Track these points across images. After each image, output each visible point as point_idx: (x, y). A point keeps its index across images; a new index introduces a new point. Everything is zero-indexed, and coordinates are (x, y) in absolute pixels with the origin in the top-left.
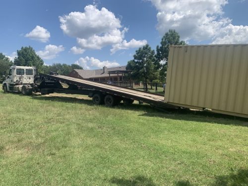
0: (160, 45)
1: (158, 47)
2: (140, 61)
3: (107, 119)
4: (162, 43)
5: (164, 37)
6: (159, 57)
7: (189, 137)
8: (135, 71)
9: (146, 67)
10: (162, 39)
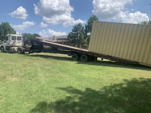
0: (87, 24)
1: (86, 25)
2: (76, 33)
3: (56, 65)
4: (88, 23)
5: (89, 19)
6: (87, 31)
7: (97, 73)
8: (73, 39)
9: (79, 36)
10: (89, 21)
